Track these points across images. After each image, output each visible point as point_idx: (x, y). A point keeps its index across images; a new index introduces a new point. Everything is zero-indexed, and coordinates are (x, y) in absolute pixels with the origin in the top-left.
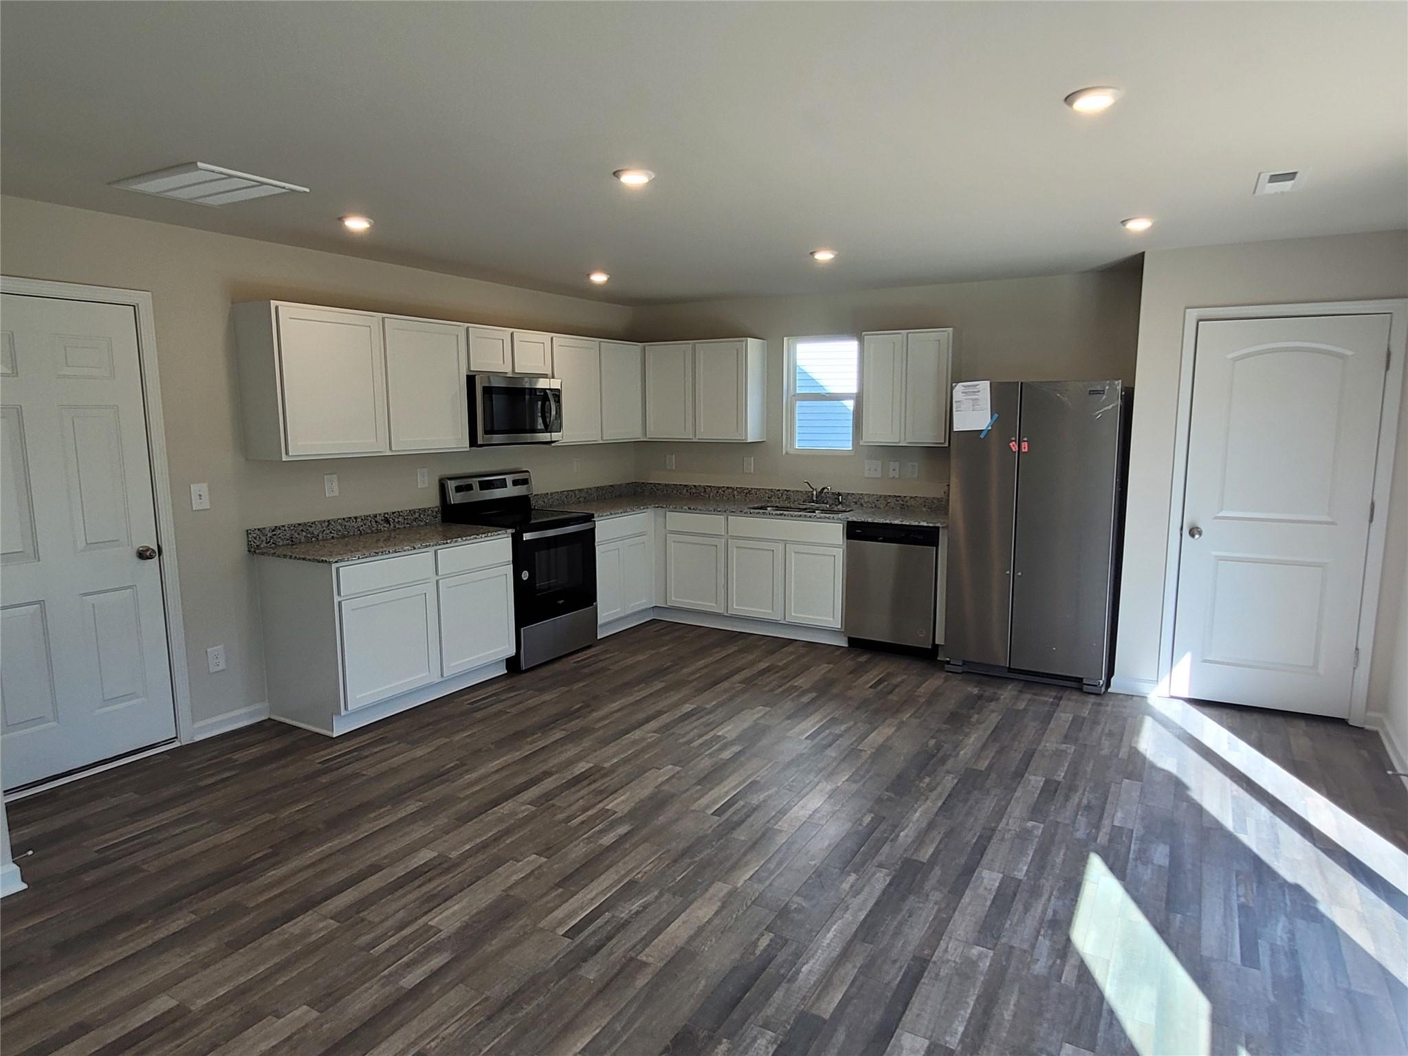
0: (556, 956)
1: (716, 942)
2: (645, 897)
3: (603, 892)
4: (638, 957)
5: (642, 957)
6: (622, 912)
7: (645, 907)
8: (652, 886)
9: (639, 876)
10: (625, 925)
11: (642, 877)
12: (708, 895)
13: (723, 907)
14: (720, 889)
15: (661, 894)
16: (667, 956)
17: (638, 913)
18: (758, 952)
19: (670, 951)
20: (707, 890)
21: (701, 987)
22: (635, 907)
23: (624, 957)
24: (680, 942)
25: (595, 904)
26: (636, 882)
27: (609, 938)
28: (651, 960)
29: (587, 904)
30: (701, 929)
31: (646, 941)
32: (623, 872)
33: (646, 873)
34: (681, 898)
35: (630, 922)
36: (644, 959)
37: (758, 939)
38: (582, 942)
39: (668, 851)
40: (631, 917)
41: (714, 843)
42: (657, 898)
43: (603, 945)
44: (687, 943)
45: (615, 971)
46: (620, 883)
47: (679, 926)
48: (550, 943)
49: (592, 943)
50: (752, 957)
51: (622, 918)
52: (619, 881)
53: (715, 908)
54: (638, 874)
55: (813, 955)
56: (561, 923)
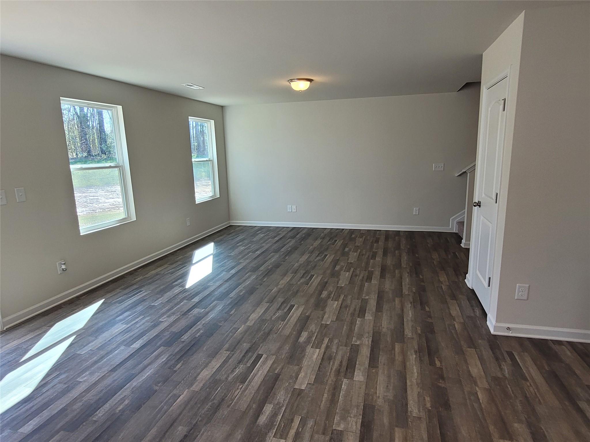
0: (261, 347)
1: (199, 362)
2: (234, 376)
3: (255, 375)
4: (230, 352)
5: (228, 352)
6: (243, 367)
7: (233, 371)
8: (232, 382)
9: (241, 387)
10: (240, 362)
11: (239, 386)
12: (203, 382)
13: (196, 378)
14: (196, 387)
15: (227, 378)
16: (219, 354)
17: (235, 368)
18: (182, 362)
19: (218, 356)
20: (203, 385)
21: (205, 348)
22: (237, 371)
23: (235, 351)
24: (215, 360)
25: (256, 369)
26: (241, 383)
27: (244, 356)
28: (225, 352)
29: (260, 368)
30: (206, 366)
31: (228, 358)
32: (250, 387)
33: (238, 389)
34: (216, 378)
35: (237, 364)
36: (227, 352)
37: (181, 366)
38: (254, 353)
39: (228, 406)
40: (238, 366)
41: (200, 419)
42: (228, 376)
43: (245, 353)
44: (211, 360)
45: (237, 347)
46: (249, 381)
47: (216, 366)
48: (266, 351)
49: (250, 354)
50: (185, 360)
51: (241, 365)
52: (250, 382)
53: (200, 376)
54: (242, 388)
55: (159, 365)
56: (266, 359)
